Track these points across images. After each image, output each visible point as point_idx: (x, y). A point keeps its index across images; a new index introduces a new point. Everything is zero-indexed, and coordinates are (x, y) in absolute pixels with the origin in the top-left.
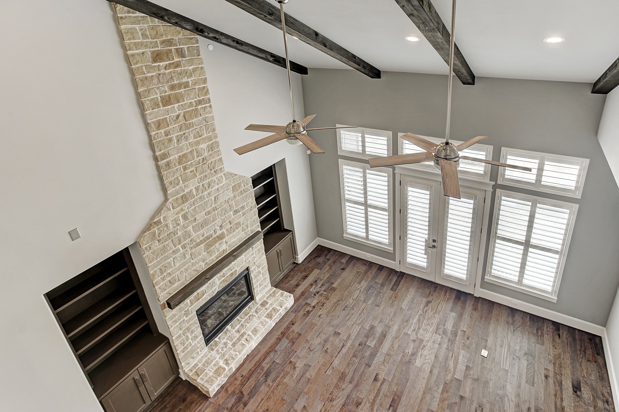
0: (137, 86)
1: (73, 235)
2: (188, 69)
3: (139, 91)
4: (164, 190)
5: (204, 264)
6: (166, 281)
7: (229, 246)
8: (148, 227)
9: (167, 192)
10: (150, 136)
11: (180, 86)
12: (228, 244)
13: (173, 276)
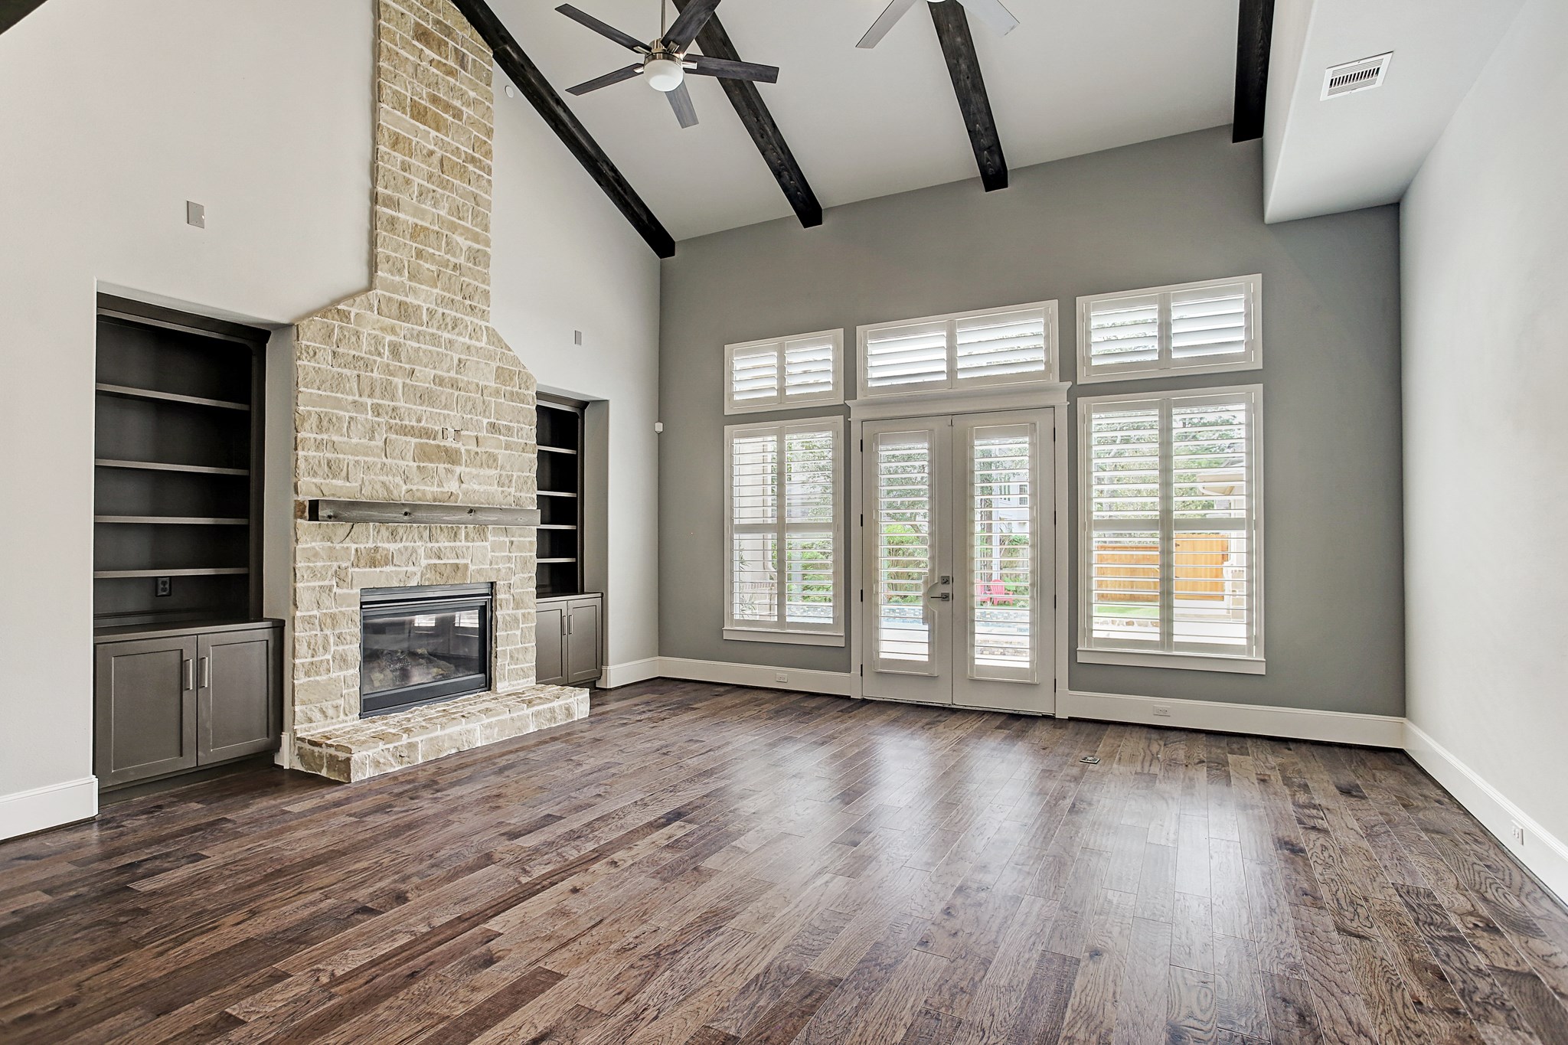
0: (379, 55)
1: (193, 214)
2: (467, 92)
3: (381, 64)
4: (373, 265)
5: (404, 488)
6: (322, 454)
7: (465, 494)
8: (324, 311)
9: (376, 272)
10: (375, 152)
11: (447, 107)
12: (463, 486)
13: (338, 456)
